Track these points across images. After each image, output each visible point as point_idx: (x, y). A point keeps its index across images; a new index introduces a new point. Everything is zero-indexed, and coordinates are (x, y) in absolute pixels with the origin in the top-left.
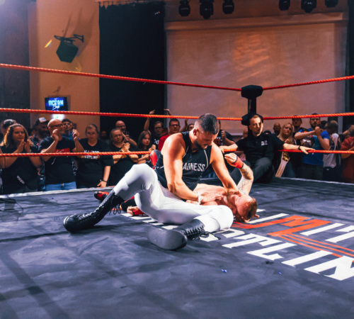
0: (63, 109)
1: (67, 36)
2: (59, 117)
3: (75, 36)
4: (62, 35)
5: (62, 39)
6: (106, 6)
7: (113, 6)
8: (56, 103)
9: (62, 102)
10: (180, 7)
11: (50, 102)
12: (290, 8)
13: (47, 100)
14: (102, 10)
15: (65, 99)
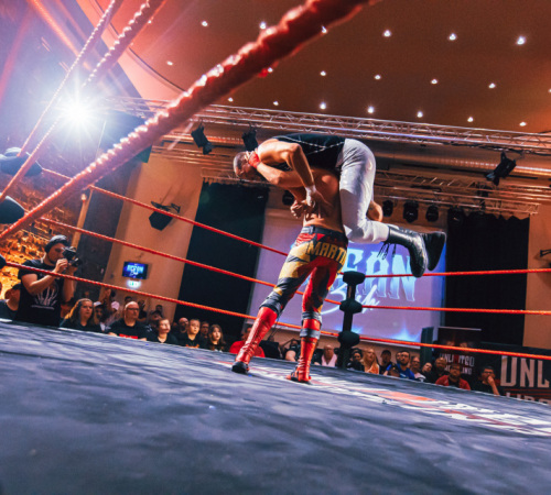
0: (142, 276)
1: (165, 204)
2: (134, 285)
3: (173, 205)
4: (159, 202)
5: (159, 206)
6: (210, 182)
7: (217, 184)
8: (135, 269)
9: (141, 269)
10: (284, 196)
11: (129, 267)
12: (393, 215)
13: (126, 264)
14: (205, 185)
15: (146, 267)
